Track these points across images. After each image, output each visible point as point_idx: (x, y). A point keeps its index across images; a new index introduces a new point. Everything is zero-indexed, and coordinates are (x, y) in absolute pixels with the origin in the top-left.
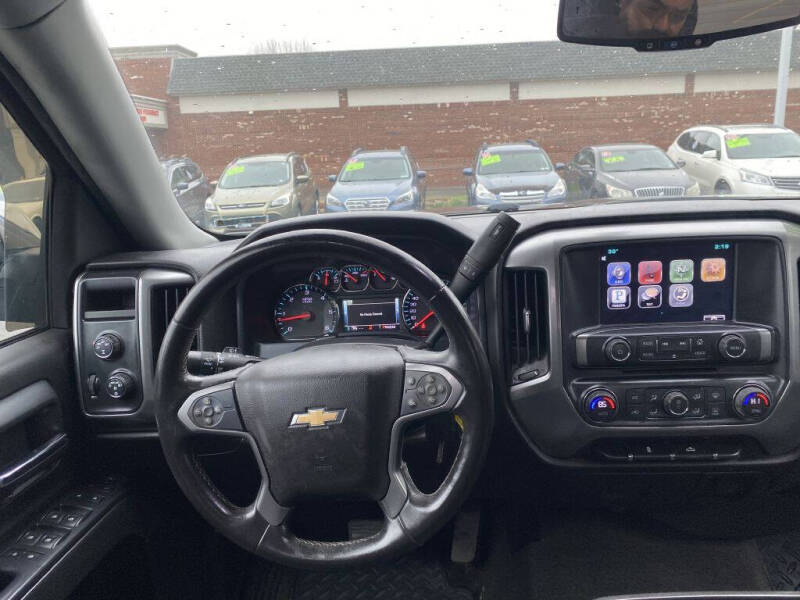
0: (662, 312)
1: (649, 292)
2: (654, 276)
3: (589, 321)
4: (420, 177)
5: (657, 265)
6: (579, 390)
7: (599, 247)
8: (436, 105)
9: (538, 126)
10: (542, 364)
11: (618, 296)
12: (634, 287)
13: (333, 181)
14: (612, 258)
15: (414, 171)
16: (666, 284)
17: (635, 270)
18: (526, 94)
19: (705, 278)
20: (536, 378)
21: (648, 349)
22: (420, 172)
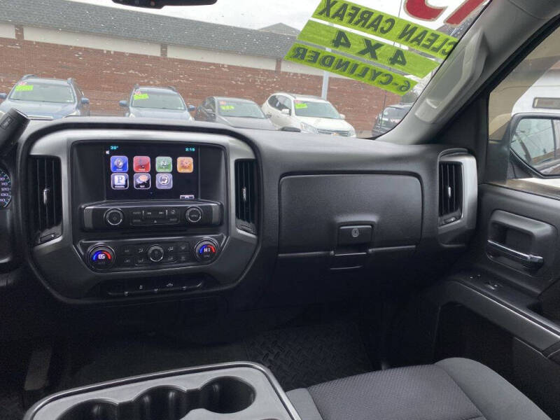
0: (152, 192)
1: (142, 178)
2: (145, 166)
4: (84, 103)
5: (147, 159)
6: (85, 247)
8: (103, 50)
9: (181, 79)
10: (56, 229)
11: (119, 180)
12: (131, 173)
14: (114, 153)
15: (79, 97)
16: (153, 173)
17: (131, 162)
18: (173, 54)
19: (180, 170)
21: (137, 217)
22: (83, 99)
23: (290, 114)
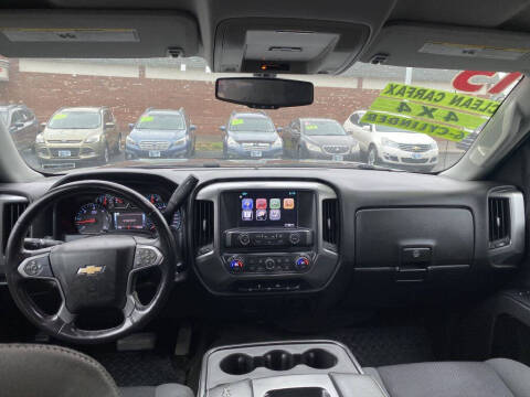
0: (267, 222)
1: (261, 213)
2: (263, 206)
3: (233, 226)
4: (192, 129)
5: (264, 200)
6: (227, 258)
7: (239, 191)
10: (211, 246)
11: (247, 215)
12: (254, 210)
13: (131, 128)
14: (244, 197)
15: (188, 125)
16: (268, 209)
17: (255, 203)
19: (285, 207)
20: (208, 252)
21: (258, 239)
22: (192, 126)
23: (371, 130)
